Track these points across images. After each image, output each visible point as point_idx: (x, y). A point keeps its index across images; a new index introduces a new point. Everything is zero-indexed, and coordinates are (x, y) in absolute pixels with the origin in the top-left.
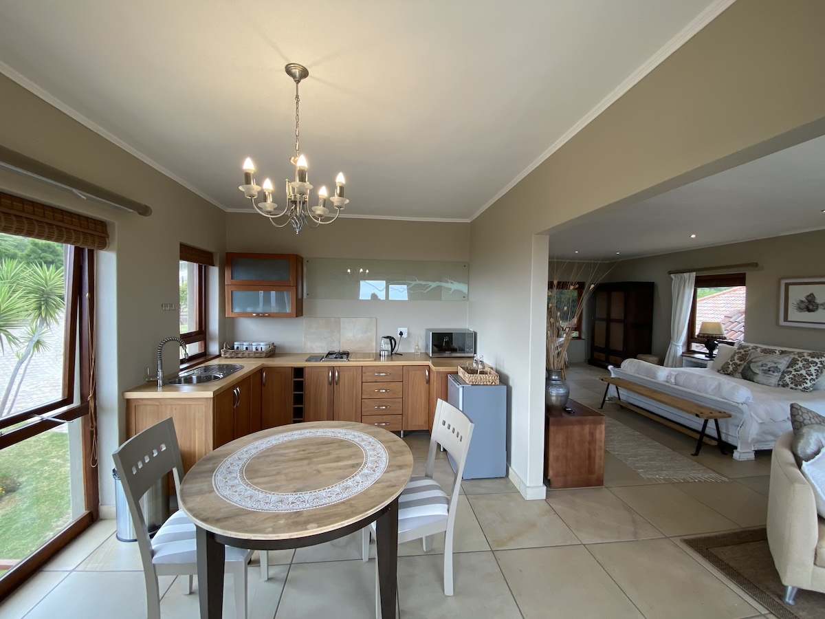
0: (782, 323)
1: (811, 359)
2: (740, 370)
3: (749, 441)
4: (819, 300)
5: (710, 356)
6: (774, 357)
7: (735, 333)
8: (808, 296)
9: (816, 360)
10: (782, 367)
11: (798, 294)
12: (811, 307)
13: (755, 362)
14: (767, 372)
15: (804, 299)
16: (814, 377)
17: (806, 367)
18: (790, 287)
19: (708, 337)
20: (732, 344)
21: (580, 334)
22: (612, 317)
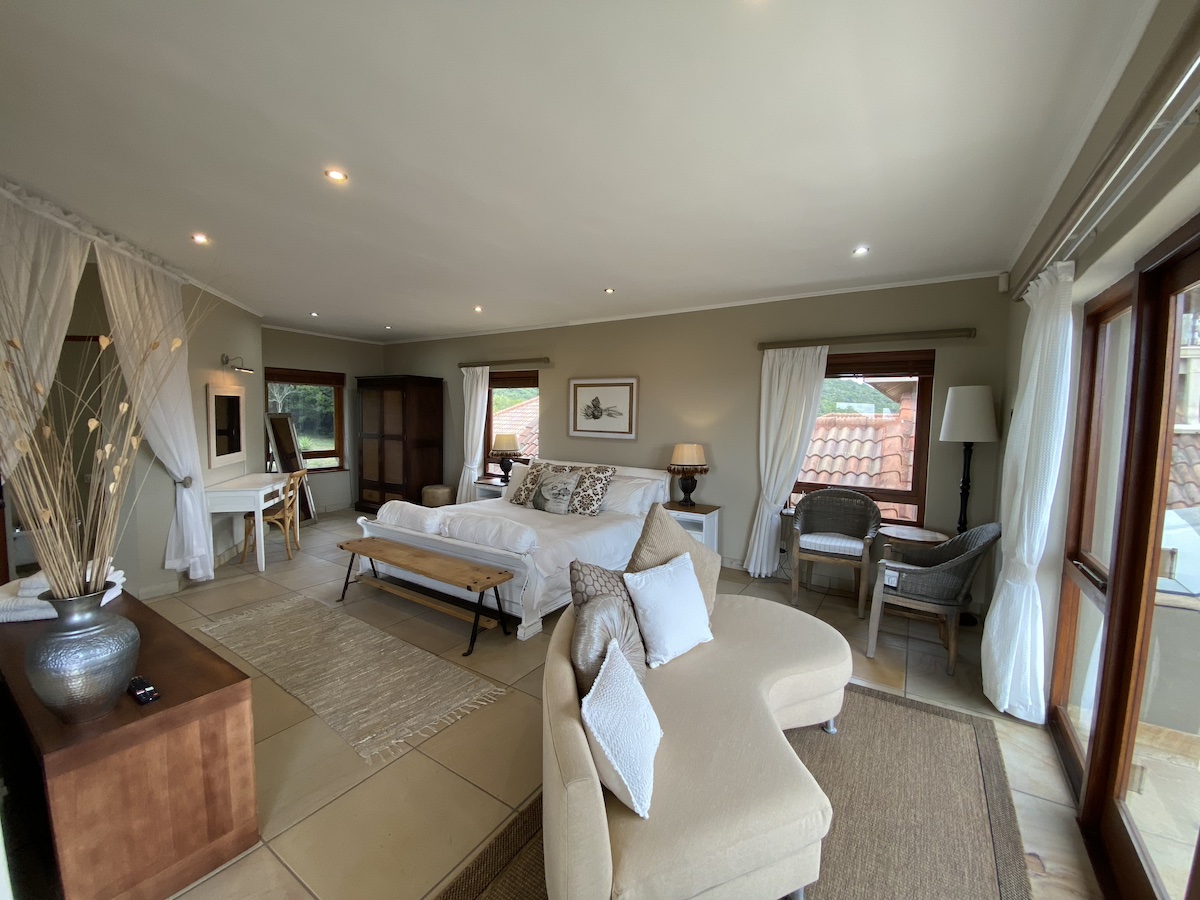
0: (573, 433)
1: (597, 475)
2: (531, 498)
3: (535, 608)
5: (505, 479)
6: (563, 477)
7: (529, 448)
8: (594, 400)
9: (601, 475)
10: (571, 488)
11: (585, 397)
12: (596, 413)
13: (546, 485)
14: (557, 496)
15: (590, 404)
16: (600, 497)
17: (593, 486)
18: (579, 389)
19: (502, 454)
20: (526, 462)
21: (342, 461)
22: (386, 433)
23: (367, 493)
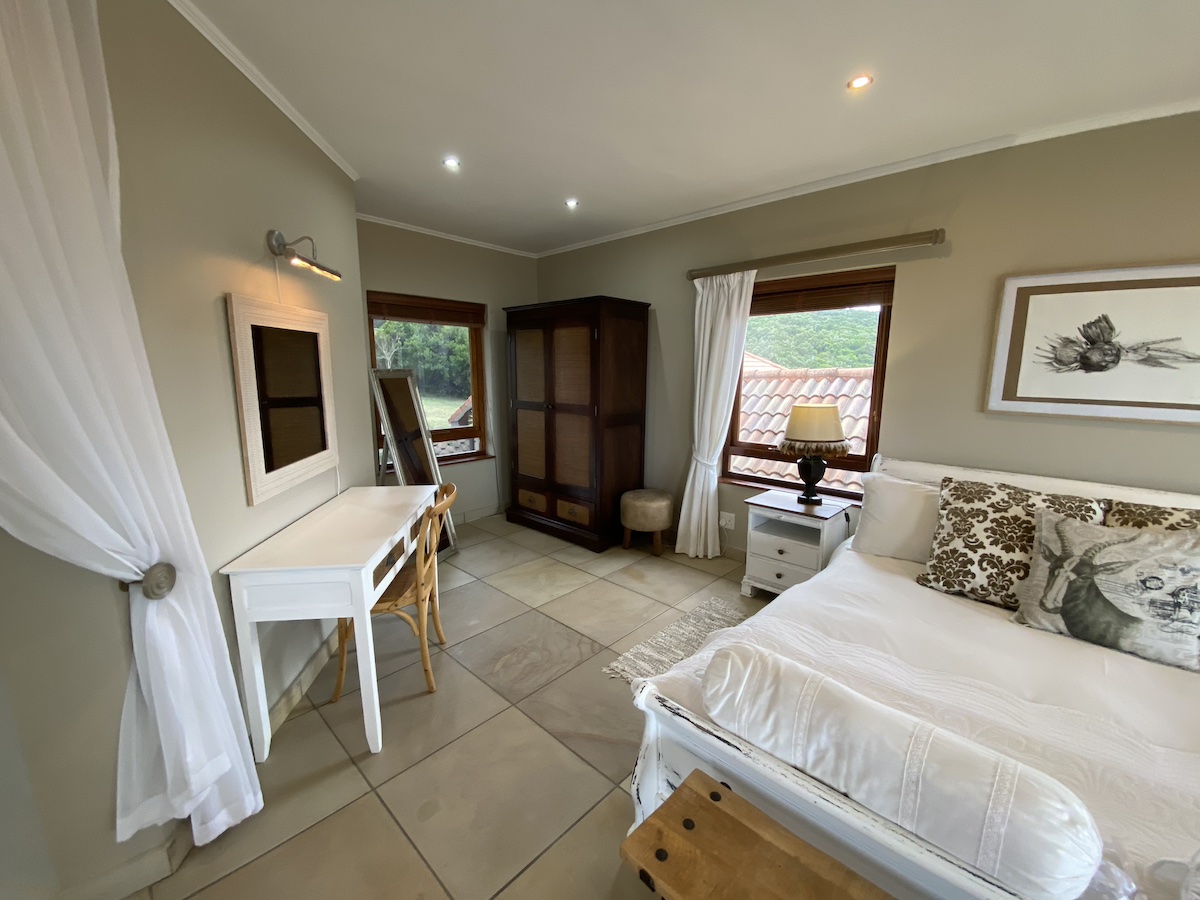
0: (998, 403)
4: (1123, 337)
8: (1090, 325)
11: (1059, 319)
12: (1095, 357)
15: (1075, 335)
18: (1034, 300)
21: (483, 445)
22: (558, 401)
23: (524, 496)
